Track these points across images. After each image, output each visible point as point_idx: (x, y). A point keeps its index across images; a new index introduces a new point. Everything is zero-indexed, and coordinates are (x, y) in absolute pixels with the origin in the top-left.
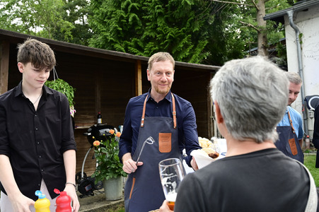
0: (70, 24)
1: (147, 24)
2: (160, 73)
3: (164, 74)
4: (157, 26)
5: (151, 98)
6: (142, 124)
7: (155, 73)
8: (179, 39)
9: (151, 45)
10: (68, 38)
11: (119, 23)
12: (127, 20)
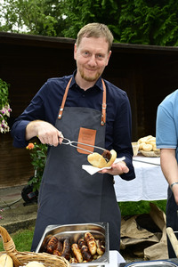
0: (53, 19)
1: (123, 6)
2: (88, 53)
3: (94, 56)
4: (134, 7)
7: (82, 52)
8: (161, 20)
9: (127, 30)
10: (50, 34)
11: (92, 9)
12: (100, 4)
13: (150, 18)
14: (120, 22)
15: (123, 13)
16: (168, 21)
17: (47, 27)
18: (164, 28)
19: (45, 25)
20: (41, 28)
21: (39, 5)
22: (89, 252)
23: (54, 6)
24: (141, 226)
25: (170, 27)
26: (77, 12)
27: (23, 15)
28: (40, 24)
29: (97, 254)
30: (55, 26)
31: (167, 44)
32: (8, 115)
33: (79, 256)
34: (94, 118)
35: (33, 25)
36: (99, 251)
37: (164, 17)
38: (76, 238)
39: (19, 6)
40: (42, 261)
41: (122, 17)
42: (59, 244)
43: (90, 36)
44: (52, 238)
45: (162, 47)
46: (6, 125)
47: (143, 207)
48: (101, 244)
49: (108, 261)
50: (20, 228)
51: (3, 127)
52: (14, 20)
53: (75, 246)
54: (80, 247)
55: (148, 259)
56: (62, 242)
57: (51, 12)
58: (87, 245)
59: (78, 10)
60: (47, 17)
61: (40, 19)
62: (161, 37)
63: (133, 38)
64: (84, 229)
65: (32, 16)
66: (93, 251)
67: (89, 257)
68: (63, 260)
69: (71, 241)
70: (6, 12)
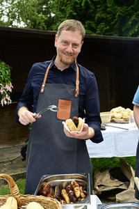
0: (44, 16)
1: (98, 6)
2: (66, 43)
3: (71, 45)
4: (107, 7)
5: (54, 66)
6: (42, 90)
7: (62, 42)
8: (128, 17)
9: (102, 25)
10: (42, 28)
11: (74, 9)
12: (81, 5)
13: (119, 15)
14: (96, 19)
15: (98, 12)
16: (133, 18)
17: (39, 23)
18: (130, 23)
19: (38, 22)
20: (35, 24)
21: (33, 6)
22: (75, 195)
23: (44, 6)
24: (113, 176)
25: (135, 23)
26: (62, 11)
27: (21, 13)
28: (34, 21)
29: (81, 197)
30: (45, 22)
31: (133, 35)
32: (11, 91)
33: (67, 199)
34: (70, 91)
35: (29, 21)
36: (83, 195)
37: (130, 15)
38: (64, 185)
39: (18, 7)
40: (39, 202)
41: (98, 15)
42: (51, 190)
43: (68, 29)
44: (46, 184)
45: (129, 38)
46: (9, 99)
47: (115, 162)
48: (83, 190)
49: (90, 202)
50: (20, 178)
51: (7, 100)
52: (14, 17)
53: (64, 191)
54: (67, 192)
55: (119, 202)
56: (54, 188)
57: (42, 11)
58: (73, 190)
59: (63, 9)
60: (40, 15)
61: (34, 17)
62: (128, 30)
63: (106, 31)
64: (70, 178)
65: (28, 15)
66: (78, 195)
67: (74, 199)
68: (55, 201)
69: (61, 187)
70: (8, 11)
